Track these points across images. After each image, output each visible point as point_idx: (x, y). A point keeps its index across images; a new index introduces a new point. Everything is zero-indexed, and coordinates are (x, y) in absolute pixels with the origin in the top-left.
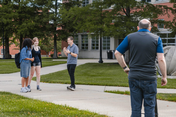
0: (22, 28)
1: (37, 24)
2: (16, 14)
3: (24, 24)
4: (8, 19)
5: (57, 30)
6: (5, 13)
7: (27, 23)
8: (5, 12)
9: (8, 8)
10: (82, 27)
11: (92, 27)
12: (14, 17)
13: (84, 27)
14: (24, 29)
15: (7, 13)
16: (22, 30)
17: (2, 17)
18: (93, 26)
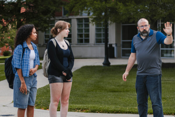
5: (21, 12)
10: (78, 5)
11: (97, 6)
13: (81, 6)
18: (99, 4)
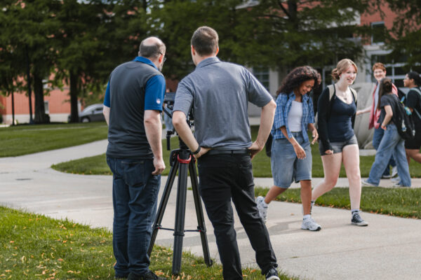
0: (69, 54)
1: (103, 43)
2: (54, 23)
3: (74, 45)
4: (37, 35)
6: (30, 22)
7: (80, 43)
8: (29, 19)
9: (36, 9)
12: (51, 30)
14: (75, 56)
15: (34, 20)
16: (69, 58)
17: (24, 31)
